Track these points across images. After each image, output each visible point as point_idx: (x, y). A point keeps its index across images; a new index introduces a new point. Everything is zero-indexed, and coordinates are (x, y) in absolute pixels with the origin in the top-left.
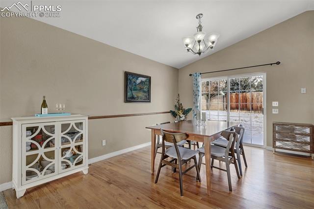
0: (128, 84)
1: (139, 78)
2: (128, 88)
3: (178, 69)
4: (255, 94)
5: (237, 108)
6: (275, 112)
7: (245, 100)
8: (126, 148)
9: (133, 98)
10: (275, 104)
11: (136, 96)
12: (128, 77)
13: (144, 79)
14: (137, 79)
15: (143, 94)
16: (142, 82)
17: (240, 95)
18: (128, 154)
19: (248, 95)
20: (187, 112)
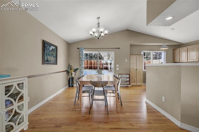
0: (45, 50)
1: (51, 47)
2: (45, 53)
3: (69, 44)
4: (96, 61)
5: (87, 68)
6: (117, 69)
7: (91, 64)
8: (45, 99)
9: (47, 61)
10: (118, 66)
11: (49, 60)
12: (45, 45)
13: (54, 48)
14: (50, 47)
15: (53, 58)
16: (53, 50)
17: (89, 61)
18: (46, 104)
19: (93, 61)
20: (75, 70)
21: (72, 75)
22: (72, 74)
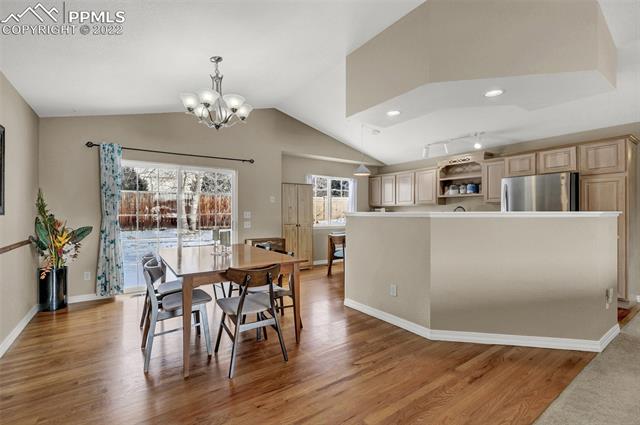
3: (39, 119)
6: (247, 225)
10: (247, 215)
20: (77, 236)
21: (64, 256)
22: (59, 252)
